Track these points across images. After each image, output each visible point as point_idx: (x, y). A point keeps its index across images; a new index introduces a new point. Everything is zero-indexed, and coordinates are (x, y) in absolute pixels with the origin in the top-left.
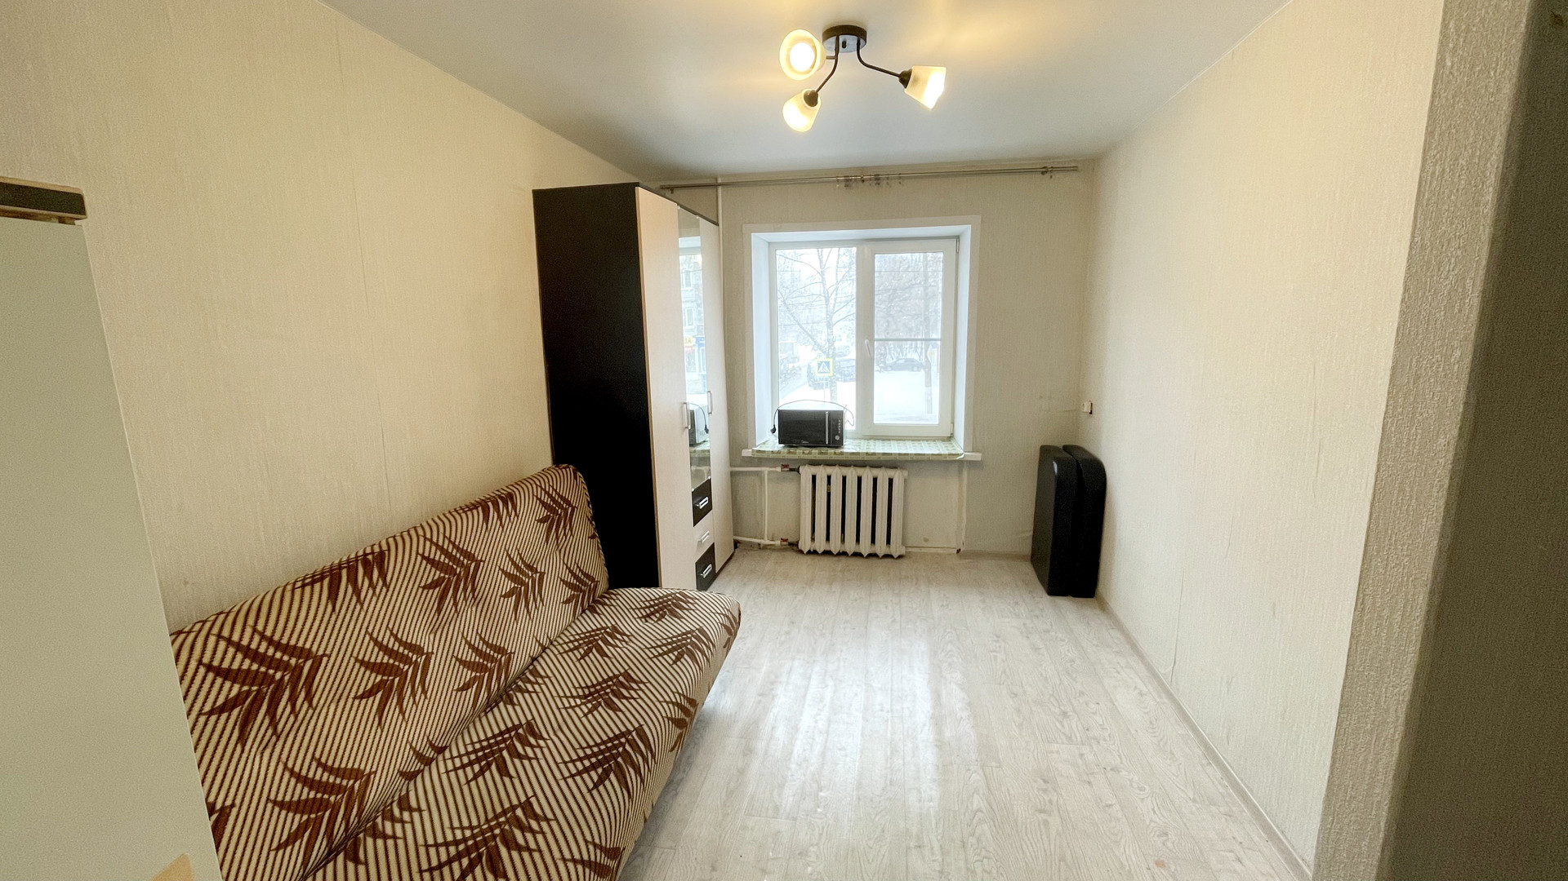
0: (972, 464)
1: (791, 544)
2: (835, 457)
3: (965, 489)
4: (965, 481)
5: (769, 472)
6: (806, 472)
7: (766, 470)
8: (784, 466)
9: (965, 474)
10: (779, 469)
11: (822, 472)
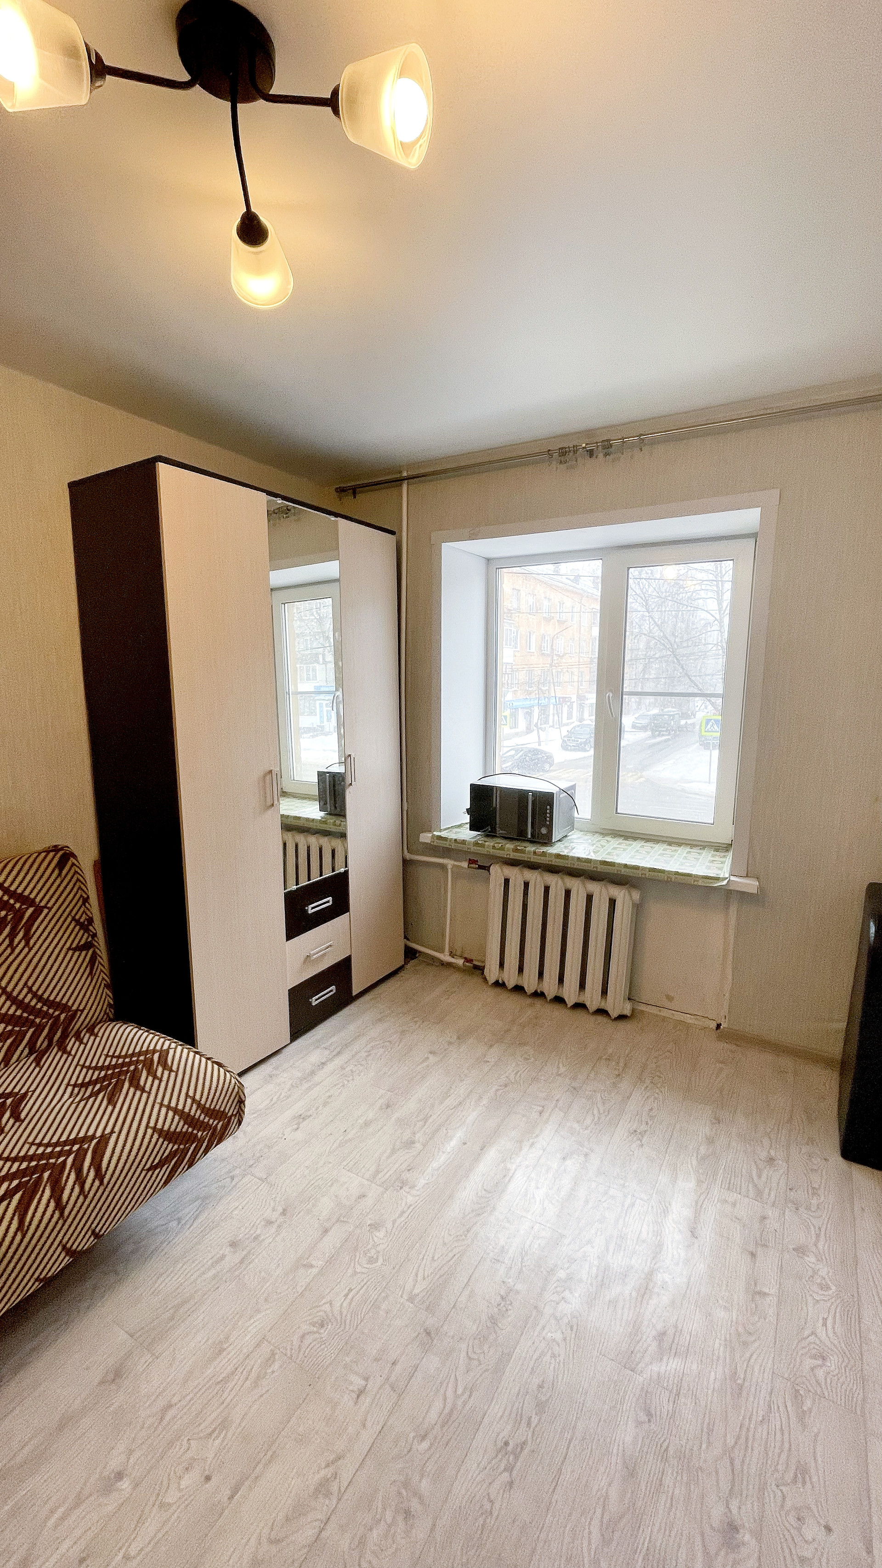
0: (743, 896)
1: (476, 967)
2: (534, 859)
3: (731, 932)
4: (733, 921)
5: (454, 866)
6: (498, 873)
7: (449, 863)
8: (471, 862)
9: (733, 909)
10: (465, 864)
11: (517, 876)
